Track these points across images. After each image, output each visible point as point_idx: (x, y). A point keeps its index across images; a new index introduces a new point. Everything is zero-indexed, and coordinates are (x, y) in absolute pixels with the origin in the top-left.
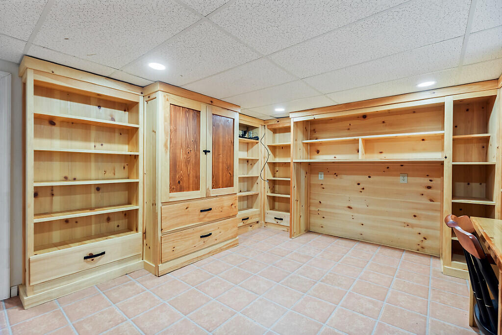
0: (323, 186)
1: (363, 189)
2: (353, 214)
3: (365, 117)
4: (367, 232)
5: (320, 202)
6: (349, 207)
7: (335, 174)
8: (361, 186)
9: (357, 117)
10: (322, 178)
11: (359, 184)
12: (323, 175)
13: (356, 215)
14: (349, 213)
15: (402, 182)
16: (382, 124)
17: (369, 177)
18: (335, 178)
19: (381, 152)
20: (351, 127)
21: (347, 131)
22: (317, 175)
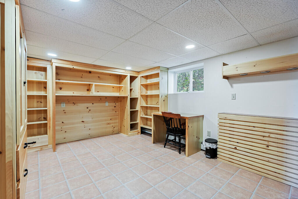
0: (65, 112)
1: (90, 110)
2: (85, 125)
3: (90, 72)
4: (92, 132)
5: (63, 122)
6: (82, 122)
7: (73, 103)
8: (89, 109)
9: (86, 72)
10: (64, 106)
11: (87, 108)
12: (64, 104)
13: (86, 125)
14: (82, 125)
15: (106, 105)
16: (98, 78)
17: (93, 104)
18: (74, 106)
19: (98, 92)
20: (83, 76)
21: (81, 78)
22: (60, 105)
